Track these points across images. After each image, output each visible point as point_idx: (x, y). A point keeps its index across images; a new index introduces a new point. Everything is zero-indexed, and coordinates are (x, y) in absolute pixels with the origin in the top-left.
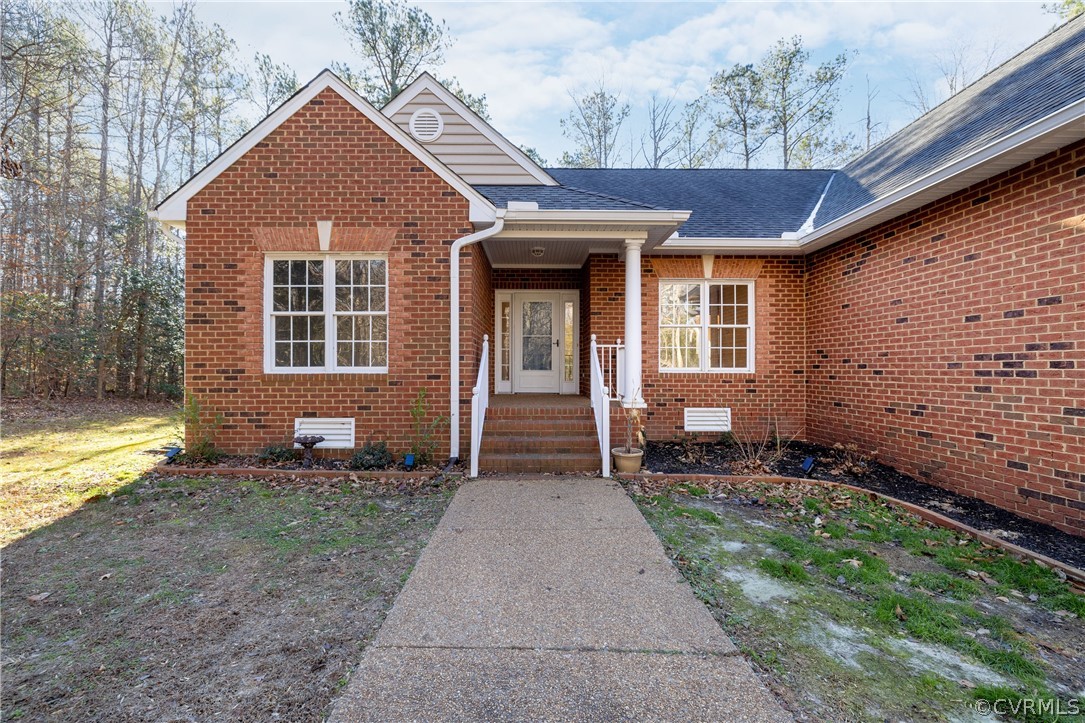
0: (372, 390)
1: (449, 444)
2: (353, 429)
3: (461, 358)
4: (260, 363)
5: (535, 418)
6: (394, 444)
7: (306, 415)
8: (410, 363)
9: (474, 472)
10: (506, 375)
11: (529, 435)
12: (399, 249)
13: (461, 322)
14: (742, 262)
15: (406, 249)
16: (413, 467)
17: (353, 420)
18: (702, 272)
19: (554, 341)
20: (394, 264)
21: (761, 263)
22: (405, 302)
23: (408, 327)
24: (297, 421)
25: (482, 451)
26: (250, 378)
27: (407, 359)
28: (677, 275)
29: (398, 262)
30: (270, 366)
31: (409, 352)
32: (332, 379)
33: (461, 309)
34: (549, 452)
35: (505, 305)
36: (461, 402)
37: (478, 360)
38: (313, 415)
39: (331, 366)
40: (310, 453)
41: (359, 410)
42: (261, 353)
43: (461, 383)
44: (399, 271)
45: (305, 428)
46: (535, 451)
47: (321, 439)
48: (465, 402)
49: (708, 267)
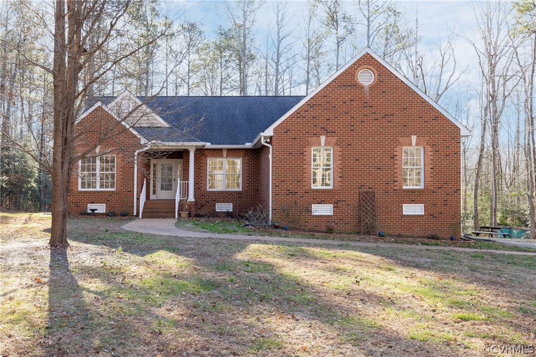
0: (111, 195)
1: (133, 212)
2: (105, 208)
3: (137, 186)
4: (77, 187)
5: (160, 204)
6: (117, 212)
7: (91, 203)
8: (122, 187)
9: (140, 217)
10: (154, 193)
11: (157, 209)
12: (119, 153)
13: (137, 175)
14: (237, 151)
15: (121, 153)
16: (124, 216)
17: (105, 204)
18: (223, 155)
19: (173, 179)
20: (117, 158)
21: (244, 152)
22: (121, 169)
23: (122, 177)
24: (88, 204)
25: (143, 213)
26: (75, 192)
27: (121, 186)
28: (214, 156)
29: (119, 157)
30: (80, 189)
31: (122, 184)
32: (99, 192)
33: (138, 171)
34: (162, 213)
35: (154, 165)
36: (137, 199)
37: (143, 186)
38: (93, 203)
39: (98, 189)
40: (93, 213)
41: (107, 202)
42: (78, 185)
43: (137, 193)
44: (119, 160)
45: (90, 206)
46: (158, 213)
47: (96, 210)
48: (138, 199)
49: (225, 154)
